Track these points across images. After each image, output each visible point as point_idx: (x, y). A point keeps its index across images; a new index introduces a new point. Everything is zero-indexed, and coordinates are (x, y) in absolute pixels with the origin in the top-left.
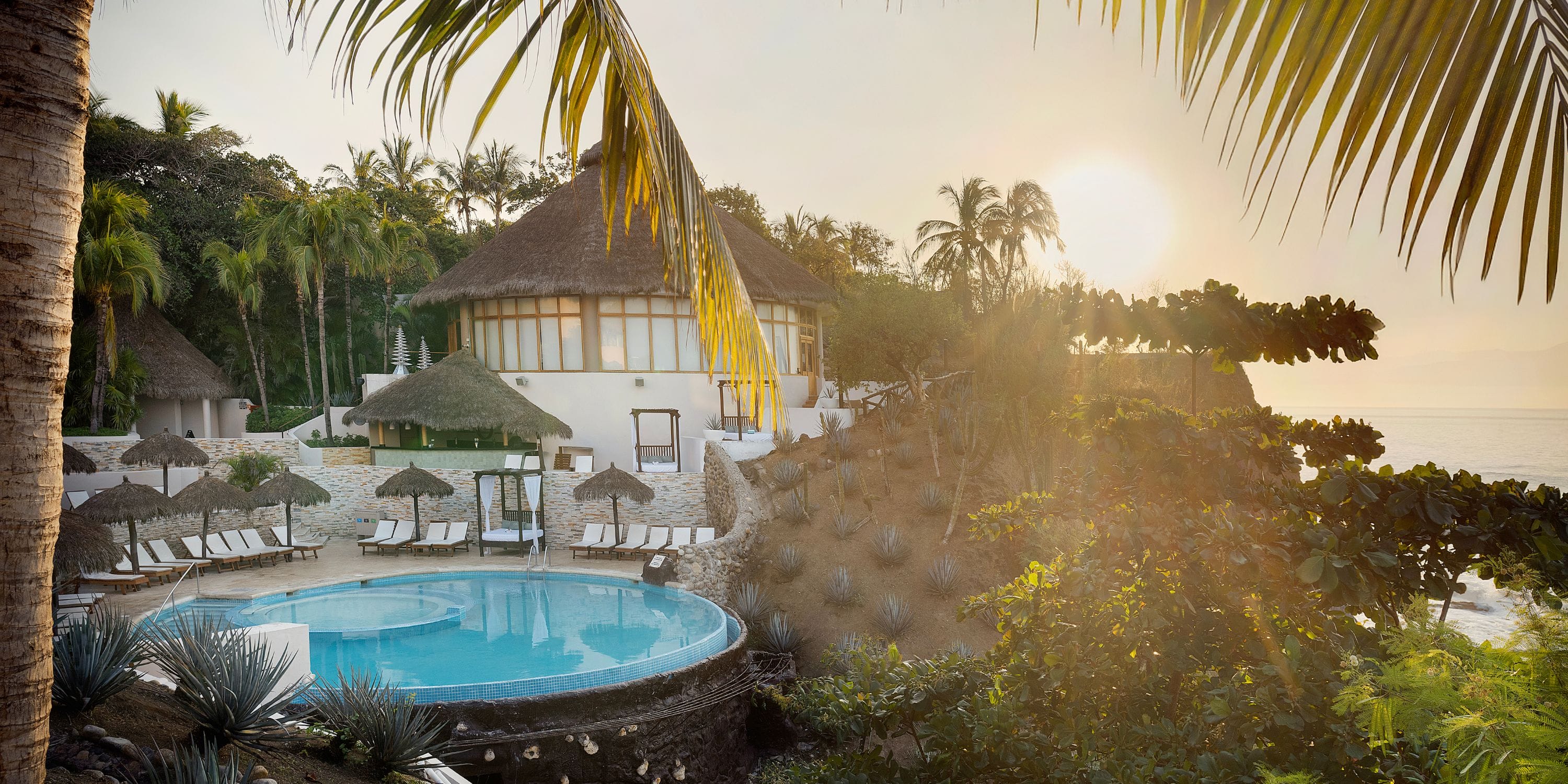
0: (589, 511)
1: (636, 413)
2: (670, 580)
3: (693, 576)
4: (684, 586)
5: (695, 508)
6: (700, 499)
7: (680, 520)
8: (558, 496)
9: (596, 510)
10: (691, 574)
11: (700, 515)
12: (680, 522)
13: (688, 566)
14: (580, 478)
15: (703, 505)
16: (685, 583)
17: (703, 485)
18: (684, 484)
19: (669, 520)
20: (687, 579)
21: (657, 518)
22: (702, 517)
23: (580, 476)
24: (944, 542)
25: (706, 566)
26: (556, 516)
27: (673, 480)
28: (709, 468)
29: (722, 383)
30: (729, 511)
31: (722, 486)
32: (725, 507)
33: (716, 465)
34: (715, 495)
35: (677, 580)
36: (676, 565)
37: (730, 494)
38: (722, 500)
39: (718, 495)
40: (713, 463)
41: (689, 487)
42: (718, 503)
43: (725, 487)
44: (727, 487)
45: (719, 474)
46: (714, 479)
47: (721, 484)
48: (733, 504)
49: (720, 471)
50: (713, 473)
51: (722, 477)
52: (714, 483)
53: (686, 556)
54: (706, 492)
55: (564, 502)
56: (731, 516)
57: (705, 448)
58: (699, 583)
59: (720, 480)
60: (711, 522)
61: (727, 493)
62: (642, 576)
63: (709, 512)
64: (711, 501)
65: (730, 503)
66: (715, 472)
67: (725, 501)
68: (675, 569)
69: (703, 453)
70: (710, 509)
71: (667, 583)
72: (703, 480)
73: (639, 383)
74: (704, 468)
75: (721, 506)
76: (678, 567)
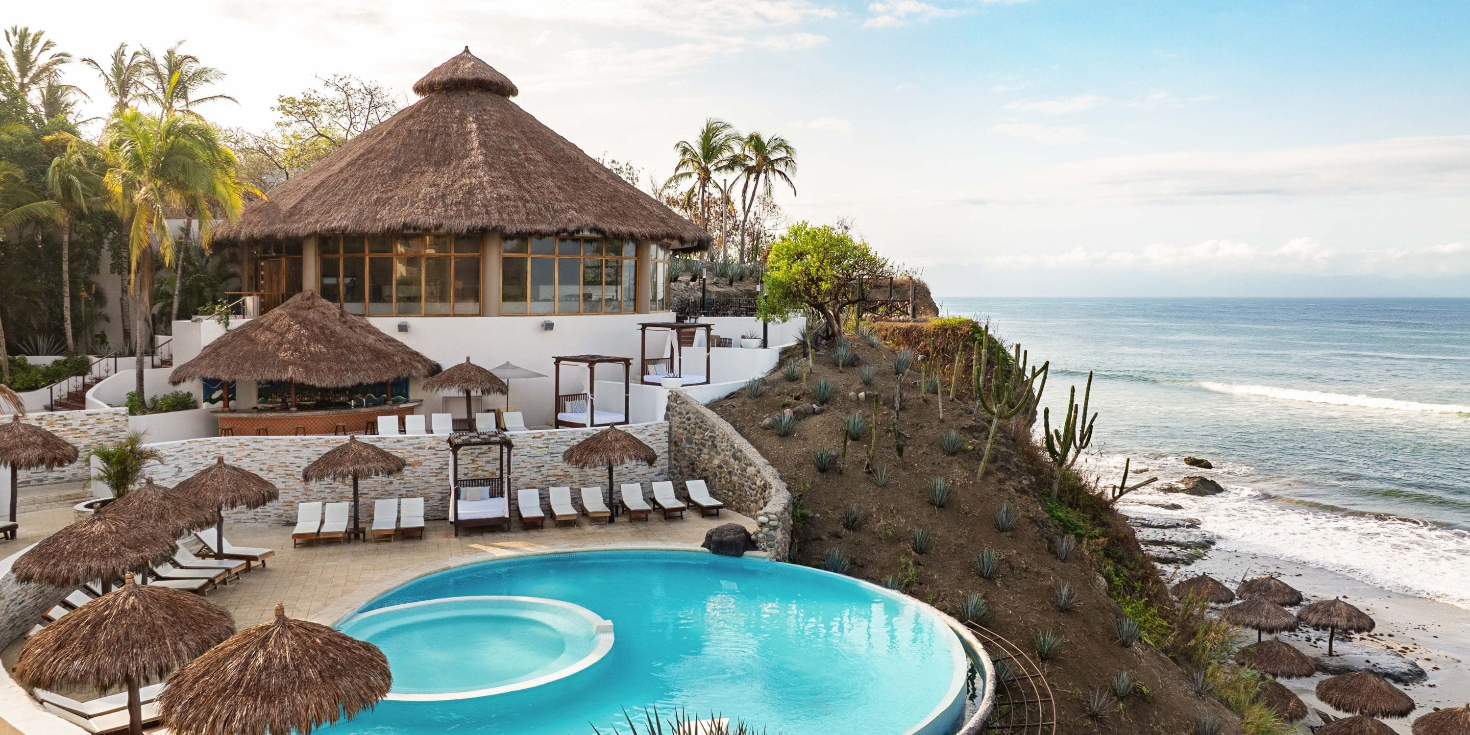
2: (748, 550)
3: (777, 543)
6: (663, 449)
7: (644, 472)
9: (559, 470)
10: (776, 541)
11: (663, 465)
12: (645, 475)
13: (773, 533)
14: (543, 438)
15: (667, 455)
16: (769, 551)
17: (667, 434)
19: (635, 474)
20: (770, 547)
21: (624, 473)
22: (664, 467)
23: (543, 435)
25: (784, 530)
28: (677, 418)
29: (644, 326)
30: (716, 462)
31: (701, 436)
32: (707, 457)
33: (690, 415)
34: (688, 446)
35: (756, 549)
36: (756, 534)
37: (718, 444)
38: (701, 450)
39: (694, 445)
40: (684, 412)
41: (654, 438)
42: (692, 453)
43: (707, 438)
44: (710, 437)
45: (696, 424)
46: (685, 429)
47: (699, 434)
48: (726, 455)
49: (698, 420)
50: (684, 423)
51: (700, 427)
52: (686, 432)
53: (771, 523)
54: (670, 442)
55: (522, 464)
56: (720, 467)
57: (669, 397)
58: (780, 549)
59: (698, 430)
60: (676, 471)
61: (710, 443)
62: (703, 546)
63: (674, 462)
64: (679, 451)
65: (718, 453)
66: (687, 422)
67: (706, 451)
68: (753, 537)
69: (664, 402)
70: (675, 459)
71: (747, 553)
72: (667, 429)
73: (549, 326)
74: (667, 417)
75: (699, 456)
76: (760, 535)
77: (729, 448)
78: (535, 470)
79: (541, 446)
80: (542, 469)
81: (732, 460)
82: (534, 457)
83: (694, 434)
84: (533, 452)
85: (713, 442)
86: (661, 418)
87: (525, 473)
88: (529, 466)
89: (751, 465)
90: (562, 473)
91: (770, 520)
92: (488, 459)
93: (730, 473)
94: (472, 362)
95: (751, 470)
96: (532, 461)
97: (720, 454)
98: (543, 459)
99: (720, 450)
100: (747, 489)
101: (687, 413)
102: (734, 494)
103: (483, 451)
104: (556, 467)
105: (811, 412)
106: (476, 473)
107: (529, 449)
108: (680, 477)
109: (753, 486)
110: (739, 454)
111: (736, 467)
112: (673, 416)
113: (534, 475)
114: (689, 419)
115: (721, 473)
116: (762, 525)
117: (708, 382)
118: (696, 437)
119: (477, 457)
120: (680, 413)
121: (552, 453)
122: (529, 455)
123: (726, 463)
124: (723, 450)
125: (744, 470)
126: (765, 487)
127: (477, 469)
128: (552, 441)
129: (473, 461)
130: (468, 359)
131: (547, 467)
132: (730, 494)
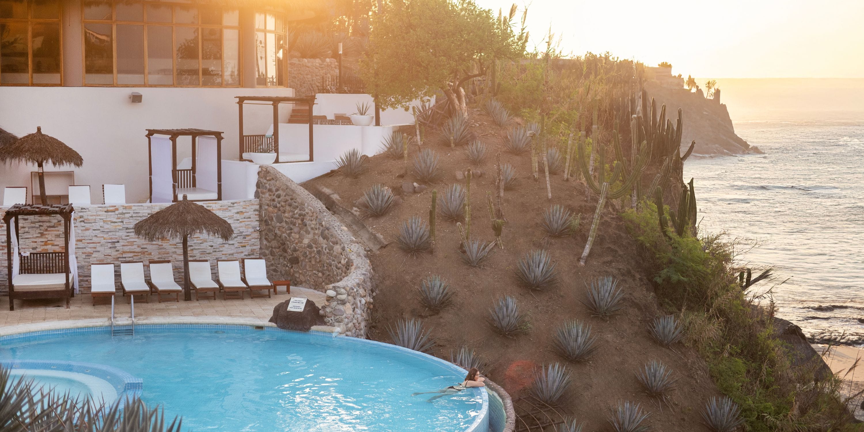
0: (126, 249)
1: (151, 133)
2: (316, 324)
3: (346, 318)
4: (338, 329)
5: (248, 238)
6: (253, 228)
7: (232, 252)
8: (87, 233)
9: (135, 247)
10: (344, 316)
11: (253, 245)
12: (232, 254)
13: (341, 307)
14: (117, 212)
15: (256, 235)
16: (339, 326)
17: (257, 213)
18: (238, 213)
19: (221, 253)
20: (339, 321)
21: (208, 252)
22: (254, 247)
23: (117, 209)
24: (582, 263)
25: (355, 306)
26: (84, 256)
27: (227, 209)
28: (267, 195)
29: (241, 100)
30: (306, 241)
31: (291, 214)
32: (297, 236)
33: (280, 192)
34: (278, 224)
35: (325, 323)
36: (324, 307)
37: (308, 223)
38: (291, 229)
39: (284, 224)
40: (274, 189)
41: (243, 216)
42: (283, 232)
43: (297, 216)
44: (300, 215)
45: (286, 201)
46: (275, 207)
47: (289, 212)
48: (314, 234)
49: (288, 198)
50: (274, 200)
51: (290, 205)
52: (276, 210)
53: (339, 297)
54: (260, 221)
55: (95, 240)
56: (310, 246)
57: (258, 173)
58: (350, 325)
59: (288, 208)
60: (267, 252)
61: (300, 222)
62: (270, 321)
63: (265, 242)
64: (270, 230)
65: (308, 232)
66: (276, 199)
67: (296, 229)
68: (321, 312)
69: (254, 179)
70: (266, 239)
71: (314, 328)
72: (257, 207)
73: (136, 99)
74: (257, 195)
75: (289, 235)
76: (328, 310)
77: (318, 226)
78: (110, 245)
79: (115, 220)
80: (117, 244)
81: (321, 239)
82: (108, 232)
83: (284, 212)
84: (106, 226)
85: (302, 220)
86: (251, 196)
87: (98, 249)
88: (103, 241)
89: (337, 243)
90: (139, 250)
91: (338, 294)
92: (58, 233)
93: (319, 252)
94: (43, 132)
95: (337, 248)
96: (105, 236)
97: (309, 233)
98: (117, 234)
99: (309, 229)
100: (334, 268)
101: (277, 190)
102: (323, 274)
103: (52, 224)
104: (132, 244)
105: (411, 190)
106: (45, 247)
107: (102, 224)
108: (271, 258)
109: (340, 265)
110: (326, 231)
111: (325, 246)
112: (263, 193)
113: (108, 251)
114: (279, 196)
115: (311, 253)
116: (330, 299)
117: (311, 159)
118: (286, 215)
119: (46, 230)
120: (270, 190)
121: (127, 229)
122: (102, 229)
123: (315, 241)
124: (312, 229)
125: (331, 249)
126: (348, 265)
127: (46, 243)
128: (127, 215)
129: (42, 234)
130: (39, 129)
131: (122, 243)
132: (320, 274)
